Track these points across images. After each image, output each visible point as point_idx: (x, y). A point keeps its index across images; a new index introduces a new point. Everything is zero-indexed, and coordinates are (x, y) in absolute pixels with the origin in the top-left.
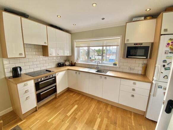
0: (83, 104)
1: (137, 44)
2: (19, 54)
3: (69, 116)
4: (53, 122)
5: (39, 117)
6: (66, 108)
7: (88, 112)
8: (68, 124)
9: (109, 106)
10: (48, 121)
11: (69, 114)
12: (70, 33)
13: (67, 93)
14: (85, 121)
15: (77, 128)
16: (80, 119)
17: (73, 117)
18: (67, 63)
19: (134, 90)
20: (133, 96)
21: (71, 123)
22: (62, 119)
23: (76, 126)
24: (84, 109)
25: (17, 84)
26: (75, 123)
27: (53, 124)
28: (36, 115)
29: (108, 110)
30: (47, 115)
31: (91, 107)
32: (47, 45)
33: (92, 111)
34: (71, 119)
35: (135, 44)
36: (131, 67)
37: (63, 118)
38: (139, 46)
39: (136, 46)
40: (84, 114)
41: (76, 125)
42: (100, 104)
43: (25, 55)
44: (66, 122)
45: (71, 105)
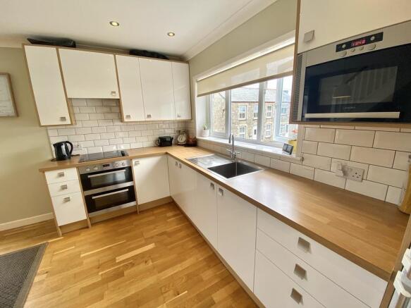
0: (169, 247)
1: (349, 45)
2: (59, 119)
3: (117, 261)
4: (85, 261)
5: (81, 241)
6: (129, 243)
7: (159, 272)
8: (99, 279)
9: (228, 286)
10: (82, 256)
11: (120, 259)
12: (187, 62)
13: (164, 209)
14: (133, 292)
15: (102, 299)
16: (127, 283)
17: (121, 268)
18: (182, 139)
19: (300, 271)
20: (297, 296)
21: (107, 280)
22: (100, 263)
23: (106, 293)
24: (159, 262)
25: (44, 172)
26: (111, 284)
27: (81, 264)
28: (82, 234)
29: (215, 299)
31: (179, 265)
32: (118, 97)
33: (172, 275)
34: (114, 270)
35: (339, 48)
36: (350, 164)
37: (106, 261)
38: (367, 49)
39: (349, 53)
40: (148, 273)
41: (108, 289)
42: (209, 267)
43: (71, 121)
44: (100, 273)
45: (145, 239)
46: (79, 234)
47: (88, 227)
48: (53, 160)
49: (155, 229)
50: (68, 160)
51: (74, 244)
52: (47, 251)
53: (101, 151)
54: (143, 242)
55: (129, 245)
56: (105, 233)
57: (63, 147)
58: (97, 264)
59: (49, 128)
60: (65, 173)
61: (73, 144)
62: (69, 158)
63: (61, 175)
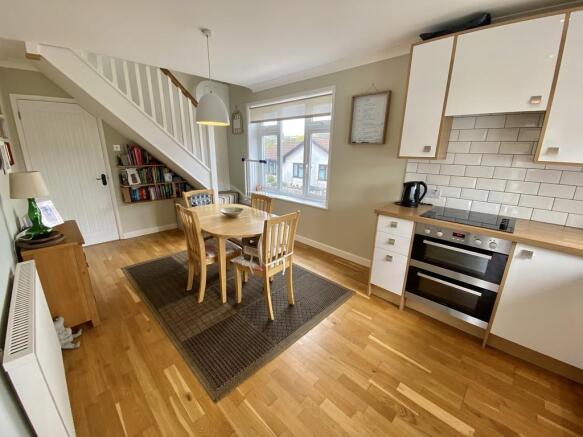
2: (422, 148)
3: (398, 389)
4: (368, 347)
5: (381, 317)
6: (432, 381)
8: (365, 387)
10: (371, 337)
11: (404, 390)
15: (350, 417)
21: (369, 398)
22: (380, 367)
23: (359, 413)
26: (371, 410)
27: (363, 346)
28: (388, 311)
30: (388, 331)
34: (387, 397)
37: (387, 372)
41: (363, 413)
44: (371, 381)
45: (464, 403)
46: (385, 308)
47: (398, 307)
48: (396, 203)
49: (497, 405)
50: (412, 209)
51: (373, 315)
52: (350, 301)
53: (468, 209)
54: (457, 406)
55: (431, 384)
56: (412, 332)
57: (414, 189)
58: (375, 364)
59: (409, 160)
60: (398, 225)
61: (428, 187)
62: (416, 206)
63: (394, 225)
